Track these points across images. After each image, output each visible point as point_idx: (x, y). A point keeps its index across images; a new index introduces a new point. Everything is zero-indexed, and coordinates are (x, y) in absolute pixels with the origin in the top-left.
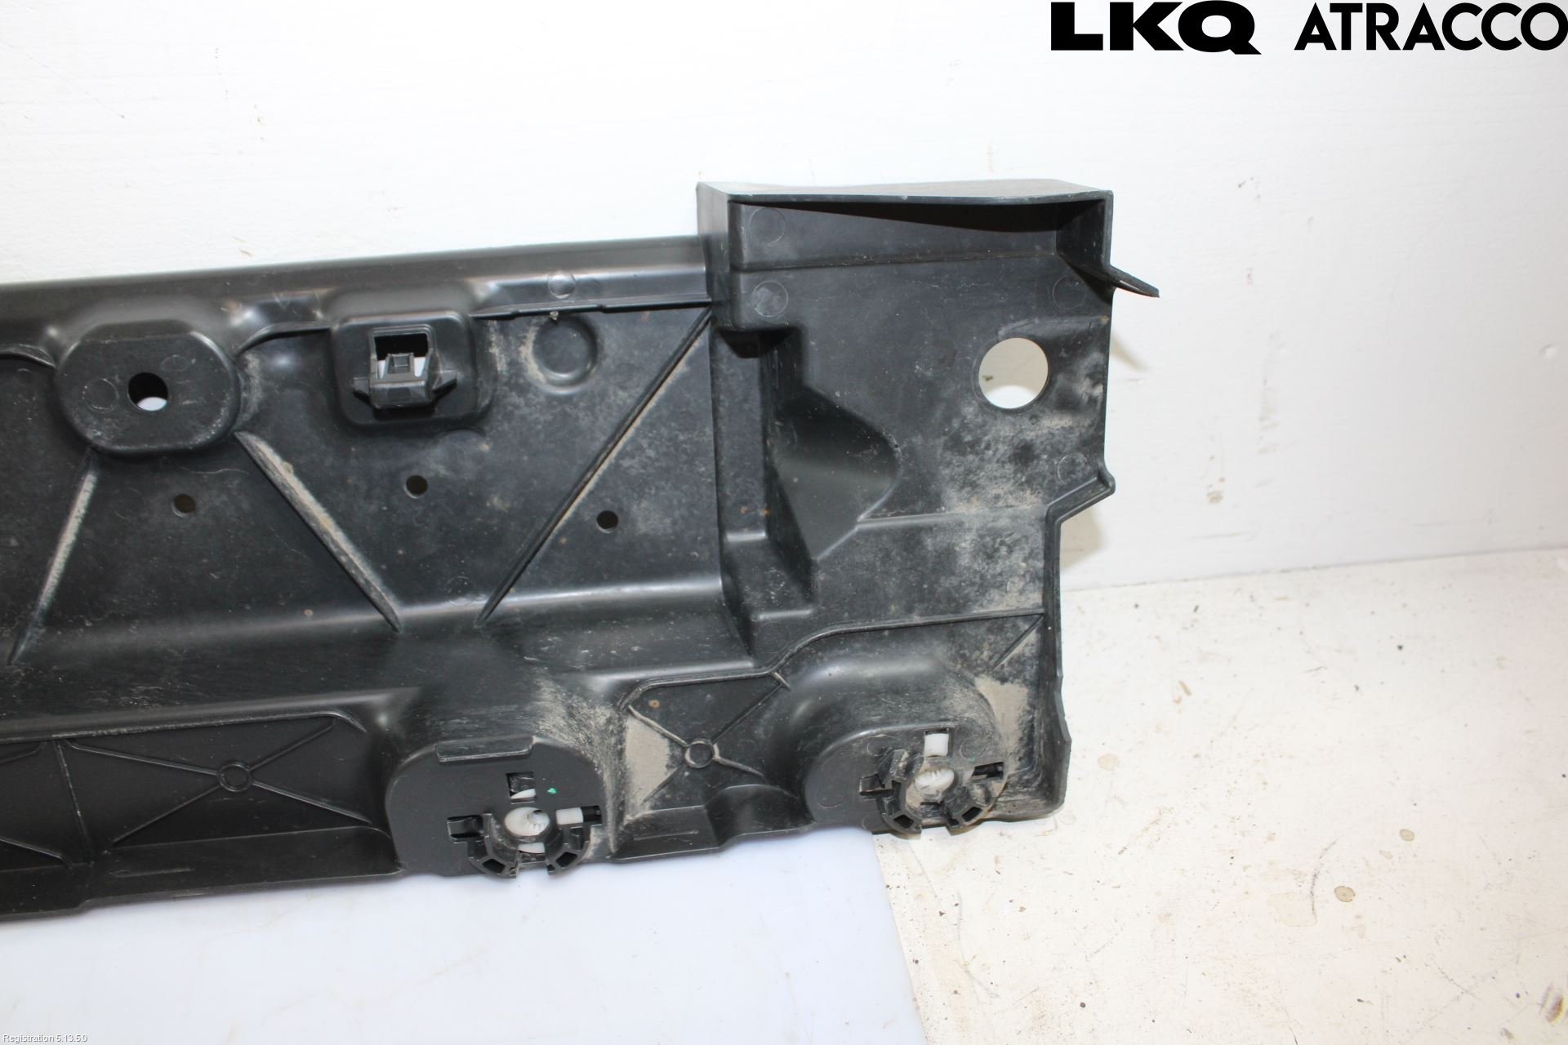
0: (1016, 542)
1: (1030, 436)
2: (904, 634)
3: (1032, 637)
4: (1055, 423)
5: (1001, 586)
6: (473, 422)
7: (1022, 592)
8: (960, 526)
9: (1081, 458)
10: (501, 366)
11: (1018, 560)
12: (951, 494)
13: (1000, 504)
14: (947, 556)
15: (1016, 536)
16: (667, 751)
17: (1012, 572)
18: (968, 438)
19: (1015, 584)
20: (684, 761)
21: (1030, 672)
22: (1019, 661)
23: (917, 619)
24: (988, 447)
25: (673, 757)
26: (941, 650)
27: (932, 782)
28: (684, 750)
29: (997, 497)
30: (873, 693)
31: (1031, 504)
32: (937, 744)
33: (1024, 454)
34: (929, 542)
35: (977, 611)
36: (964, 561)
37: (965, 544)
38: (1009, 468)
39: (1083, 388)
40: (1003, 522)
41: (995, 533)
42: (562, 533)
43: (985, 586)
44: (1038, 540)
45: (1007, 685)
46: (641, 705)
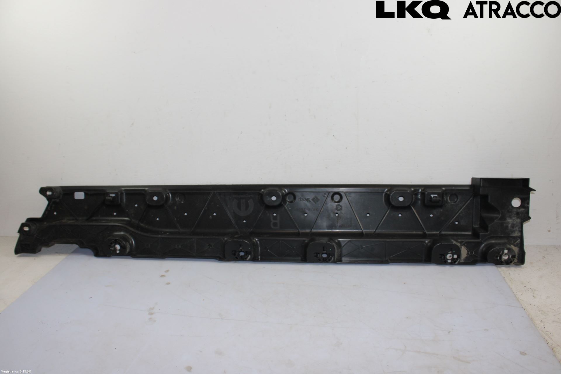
0: (517, 226)
1: (519, 211)
2: (501, 238)
3: (519, 240)
4: (522, 210)
5: (515, 232)
6: (441, 206)
7: (518, 233)
8: (509, 223)
9: (526, 215)
10: (445, 200)
11: (517, 228)
12: (508, 218)
13: (514, 220)
14: (507, 227)
15: (517, 225)
16: (466, 252)
17: (516, 230)
18: (510, 211)
19: (517, 232)
20: (469, 254)
21: (519, 245)
22: (517, 244)
23: (502, 236)
24: (513, 212)
25: (467, 253)
26: (506, 241)
27: (505, 258)
28: (469, 252)
29: (514, 219)
30: (496, 244)
31: (519, 220)
32: (506, 251)
33: (518, 214)
34: (504, 225)
35: (511, 235)
36: (509, 228)
37: (510, 225)
38: (516, 215)
39: (526, 205)
40: (515, 223)
41: (514, 224)
42: (450, 224)
43: (512, 232)
44: (520, 226)
45: (515, 247)
46: (464, 245)
